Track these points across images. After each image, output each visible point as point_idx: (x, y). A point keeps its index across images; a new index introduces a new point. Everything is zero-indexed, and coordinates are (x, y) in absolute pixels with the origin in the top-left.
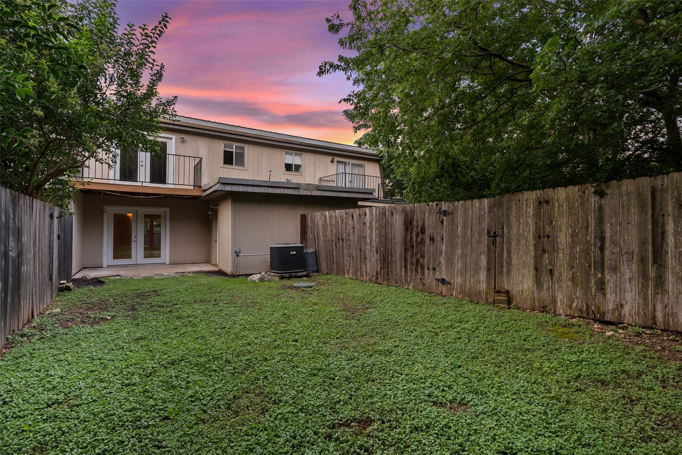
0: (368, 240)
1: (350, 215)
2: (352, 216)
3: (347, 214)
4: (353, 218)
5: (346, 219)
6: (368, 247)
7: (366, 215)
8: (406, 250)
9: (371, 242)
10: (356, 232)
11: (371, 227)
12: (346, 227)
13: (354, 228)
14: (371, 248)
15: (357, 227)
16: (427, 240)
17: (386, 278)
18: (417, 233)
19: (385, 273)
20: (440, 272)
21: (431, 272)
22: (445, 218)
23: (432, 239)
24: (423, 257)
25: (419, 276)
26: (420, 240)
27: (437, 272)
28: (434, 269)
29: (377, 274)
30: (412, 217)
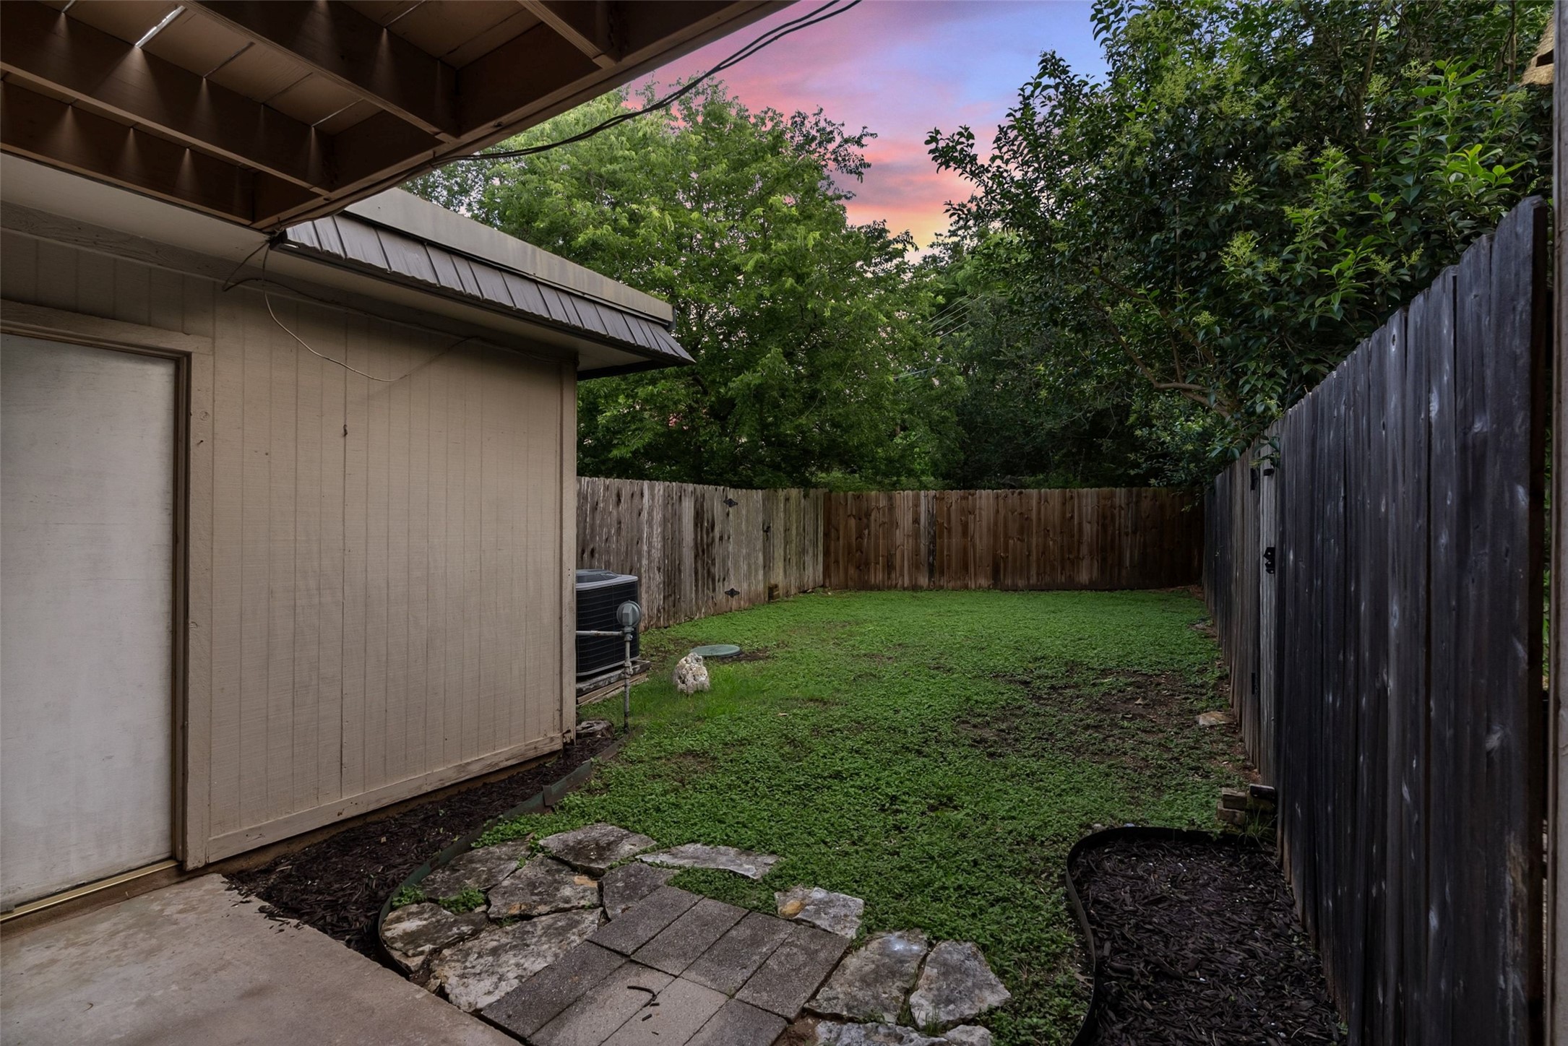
0: (645, 548)
1: (615, 492)
2: (619, 496)
3: (607, 488)
4: (619, 501)
5: (604, 500)
6: (645, 562)
7: (642, 495)
8: (696, 556)
9: (649, 552)
10: (623, 533)
11: (650, 522)
12: (603, 519)
13: (619, 523)
14: (650, 562)
15: (626, 520)
16: (717, 540)
17: (671, 613)
18: (707, 530)
19: (671, 604)
20: (729, 582)
21: (721, 584)
22: (731, 510)
23: (721, 538)
24: (714, 564)
25: (711, 594)
26: (710, 540)
27: (726, 583)
28: (724, 579)
29: (659, 611)
30: (702, 506)
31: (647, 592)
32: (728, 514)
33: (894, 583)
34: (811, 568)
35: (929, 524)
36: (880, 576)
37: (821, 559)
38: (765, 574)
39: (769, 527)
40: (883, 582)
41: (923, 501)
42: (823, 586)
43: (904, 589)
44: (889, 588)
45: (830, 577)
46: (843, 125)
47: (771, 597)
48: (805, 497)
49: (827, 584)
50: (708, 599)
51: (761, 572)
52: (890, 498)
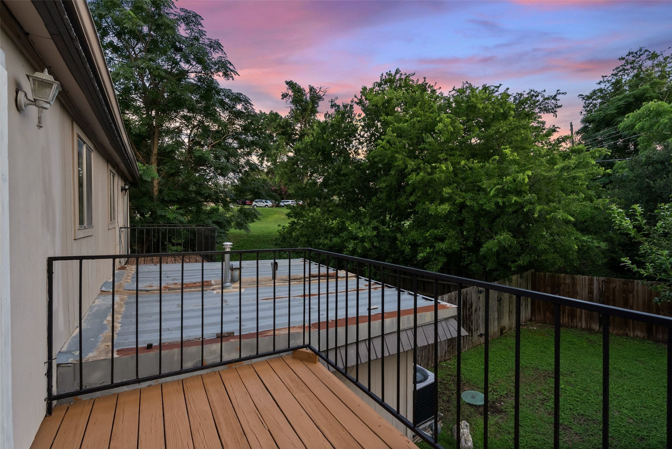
16: (474, 312)
17: (451, 352)
18: (469, 308)
19: (451, 348)
20: (480, 330)
21: (476, 332)
22: (481, 295)
23: (476, 311)
24: (472, 324)
25: (470, 338)
26: (470, 313)
27: (478, 331)
28: (477, 330)
29: (445, 353)
30: (466, 298)
31: (440, 346)
32: (479, 298)
33: (575, 325)
34: (524, 312)
35: (600, 296)
36: (566, 320)
37: (529, 306)
38: (498, 323)
39: (501, 299)
40: (568, 322)
41: (595, 282)
42: (531, 320)
43: (582, 329)
44: (572, 327)
45: (535, 316)
46: (545, 91)
47: (501, 333)
48: (520, 278)
49: (533, 319)
50: (469, 341)
51: (496, 322)
52: (573, 279)
